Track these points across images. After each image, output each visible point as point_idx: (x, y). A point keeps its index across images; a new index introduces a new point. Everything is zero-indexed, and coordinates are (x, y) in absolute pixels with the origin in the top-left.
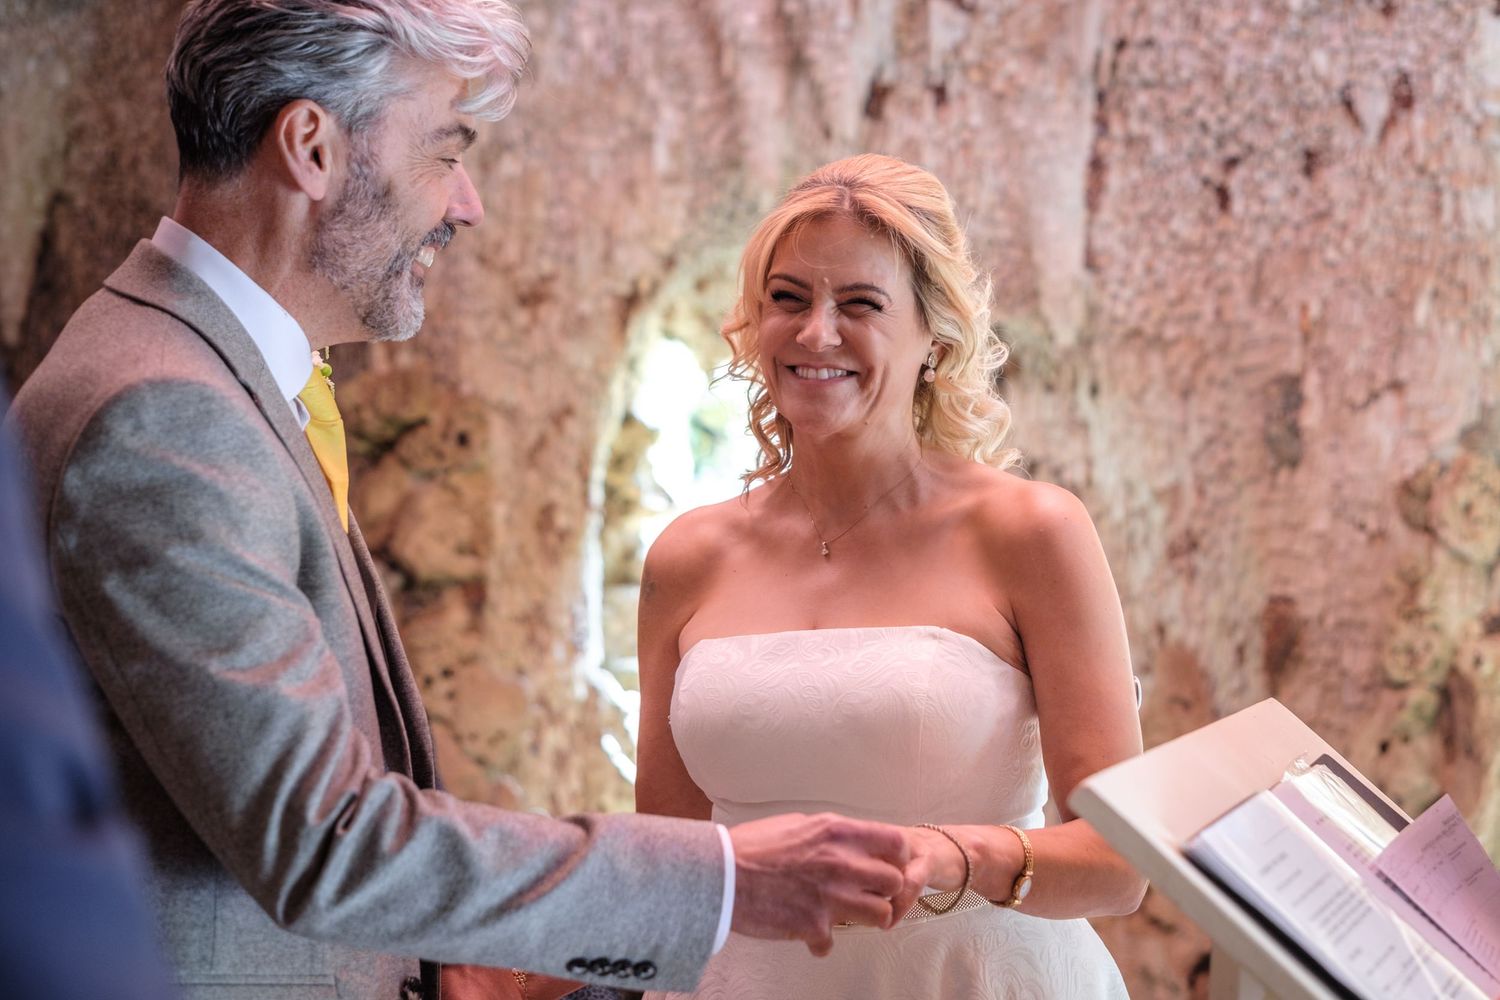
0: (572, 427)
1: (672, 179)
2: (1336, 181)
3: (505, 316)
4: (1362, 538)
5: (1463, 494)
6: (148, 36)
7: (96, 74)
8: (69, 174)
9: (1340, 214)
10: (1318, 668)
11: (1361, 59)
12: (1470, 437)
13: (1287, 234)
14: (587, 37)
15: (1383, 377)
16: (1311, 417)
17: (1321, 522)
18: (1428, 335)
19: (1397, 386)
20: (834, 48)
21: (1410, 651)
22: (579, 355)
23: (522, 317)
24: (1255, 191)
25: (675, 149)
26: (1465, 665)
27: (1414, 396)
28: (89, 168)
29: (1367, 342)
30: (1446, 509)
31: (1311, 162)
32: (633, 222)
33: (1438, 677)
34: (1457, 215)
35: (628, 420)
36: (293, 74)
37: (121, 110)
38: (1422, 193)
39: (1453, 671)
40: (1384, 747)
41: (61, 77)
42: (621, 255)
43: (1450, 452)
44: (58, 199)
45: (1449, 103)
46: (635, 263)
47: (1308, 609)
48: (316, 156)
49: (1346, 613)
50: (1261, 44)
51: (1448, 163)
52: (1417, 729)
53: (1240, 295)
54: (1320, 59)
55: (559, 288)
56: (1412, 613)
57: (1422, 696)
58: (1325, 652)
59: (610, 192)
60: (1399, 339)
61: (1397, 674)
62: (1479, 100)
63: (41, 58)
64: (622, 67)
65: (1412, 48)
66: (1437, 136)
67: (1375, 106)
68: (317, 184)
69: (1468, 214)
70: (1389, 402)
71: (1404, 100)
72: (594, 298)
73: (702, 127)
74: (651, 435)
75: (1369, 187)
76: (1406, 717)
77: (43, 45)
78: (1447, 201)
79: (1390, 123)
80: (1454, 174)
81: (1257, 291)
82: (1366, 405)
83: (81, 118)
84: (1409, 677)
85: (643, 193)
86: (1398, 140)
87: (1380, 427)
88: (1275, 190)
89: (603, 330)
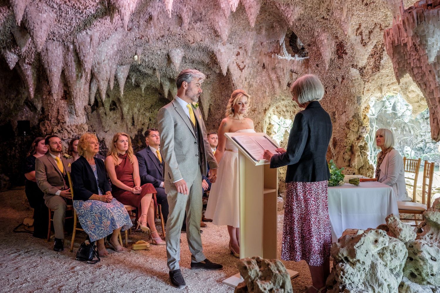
0: (260, 125)
1: (269, 96)
2: (337, 88)
3: (251, 113)
4: (342, 130)
5: (352, 124)
6: (217, 86)
7: (213, 91)
8: (211, 102)
9: (338, 93)
10: (339, 145)
11: (338, 75)
12: (353, 117)
13: (333, 95)
14: (258, 82)
15: (343, 111)
16: (336, 116)
17: (338, 128)
18: (348, 105)
19: (345, 112)
20: (282, 80)
21: (346, 142)
22: (260, 117)
23: (253, 113)
24: (329, 91)
25: (269, 93)
26: (354, 144)
27: (347, 113)
28: (213, 101)
29: (342, 107)
30: (351, 126)
31: (334, 87)
32: (264, 101)
33: (350, 145)
34: (350, 91)
35: (270, 124)
36: (184, 79)
37: (216, 94)
38: (346, 89)
39: (352, 144)
40: (344, 153)
41: (210, 92)
42: (263, 105)
43: (351, 119)
44: (211, 104)
45: (348, 78)
46: (265, 106)
47: (337, 139)
48: (186, 86)
49: (341, 139)
50: (327, 74)
51: (349, 85)
52: (348, 151)
53: (329, 103)
54: (333, 75)
55: (257, 109)
56: (346, 138)
57: (348, 147)
58: (339, 143)
59: (262, 98)
60: (345, 106)
61: (345, 145)
62: (351, 78)
63: (207, 90)
64: (262, 84)
65: (343, 73)
66: (347, 83)
67: (340, 80)
68: (186, 88)
69: (352, 91)
70: (344, 114)
71: (343, 79)
72: (261, 110)
73: (271, 90)
74: (273, 125)
75: (340, 89)
76: (346, 150)
77: (208, 88)
78: (349, 90)
79: (342, 82)
80: (349, 86)
81: (330, 102)
82: (342, 114)
83: (212, 96)
84: (346, 145)
85: (265, 98)
86: (343, 83)
87: (343, 117)
88: (331, 91)
89: (263, 114)
